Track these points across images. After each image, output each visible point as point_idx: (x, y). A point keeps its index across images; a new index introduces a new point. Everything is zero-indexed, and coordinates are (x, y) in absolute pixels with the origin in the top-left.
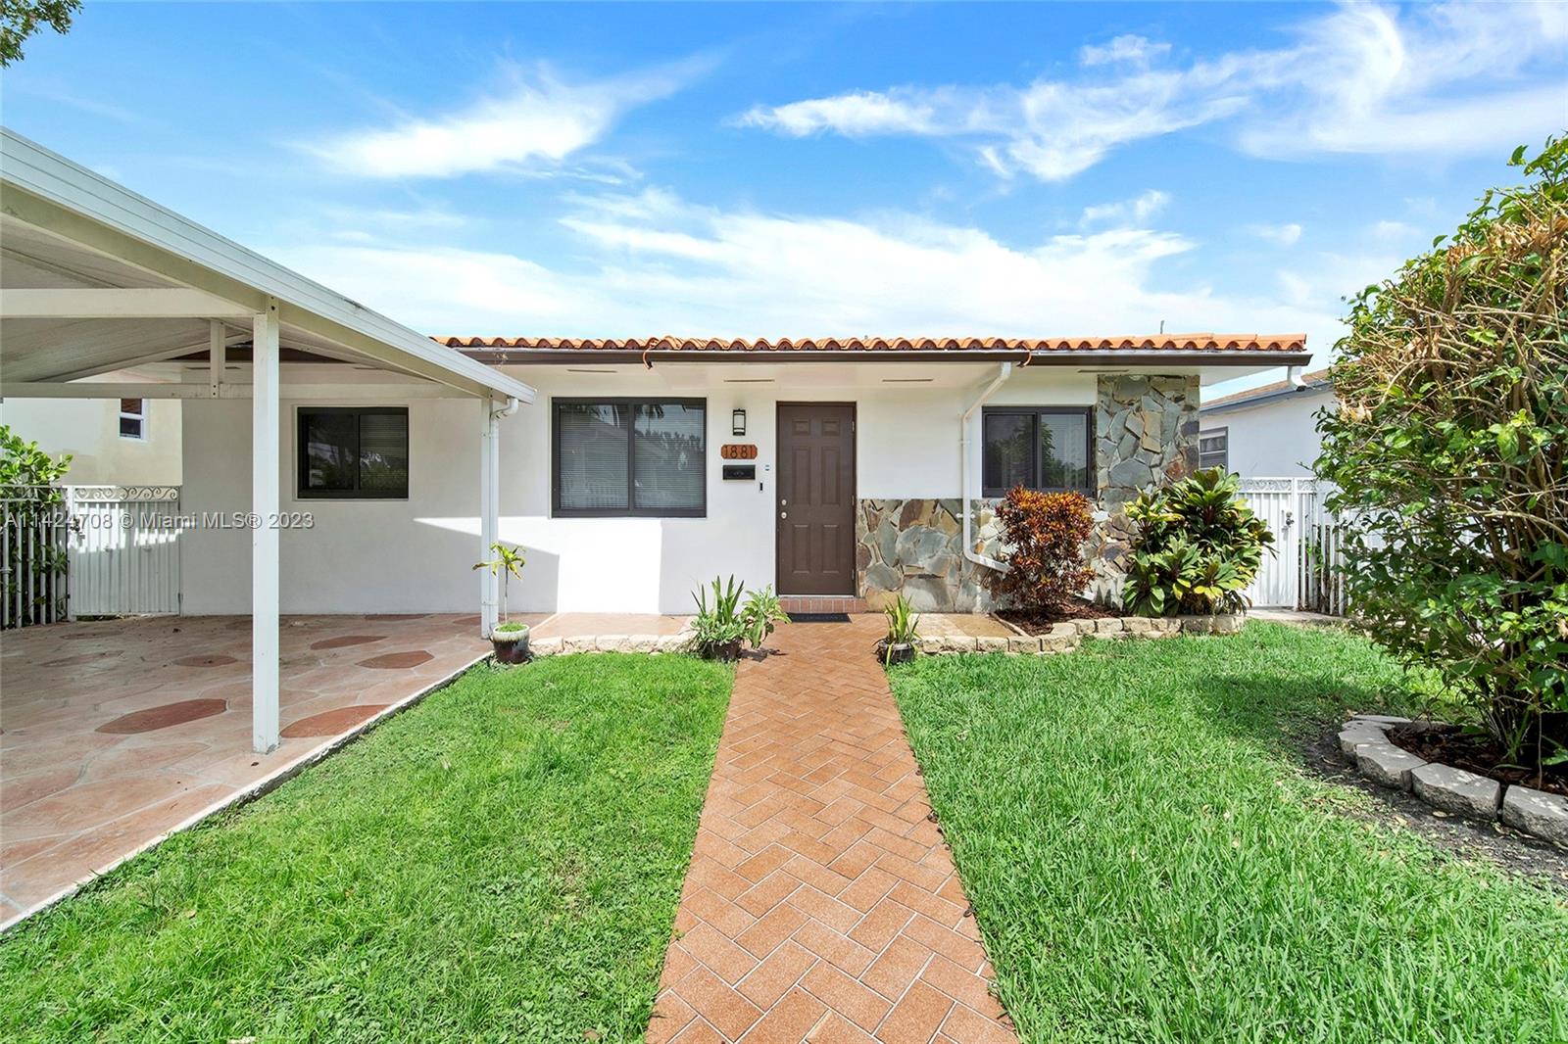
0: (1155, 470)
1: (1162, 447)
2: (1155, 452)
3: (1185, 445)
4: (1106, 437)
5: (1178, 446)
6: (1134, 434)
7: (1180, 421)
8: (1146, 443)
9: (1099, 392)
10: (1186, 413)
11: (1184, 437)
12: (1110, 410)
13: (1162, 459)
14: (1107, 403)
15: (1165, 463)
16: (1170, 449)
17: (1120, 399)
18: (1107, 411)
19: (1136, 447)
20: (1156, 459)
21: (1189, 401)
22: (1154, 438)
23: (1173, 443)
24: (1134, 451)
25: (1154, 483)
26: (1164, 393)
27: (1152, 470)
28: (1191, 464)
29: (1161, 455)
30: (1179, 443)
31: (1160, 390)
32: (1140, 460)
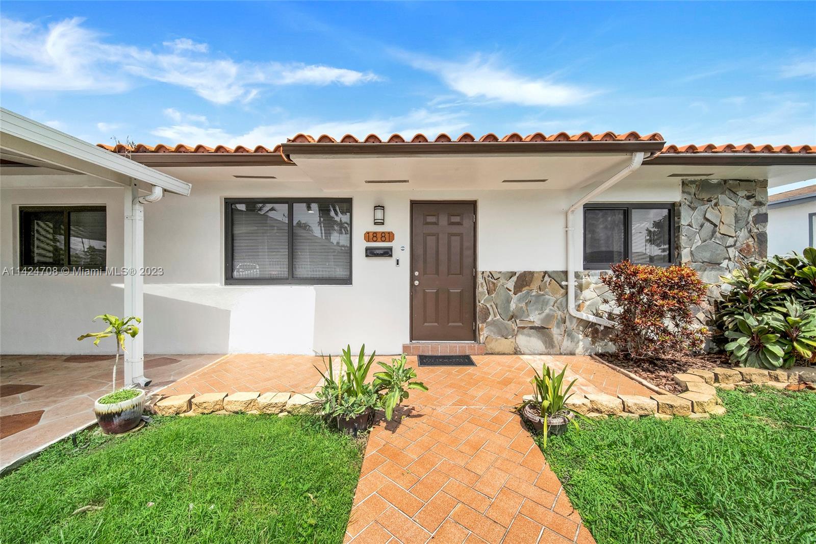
0: (730, 250)
1: (736, 232)
2: (730, 236)
3: (756, 231)
4: (689, 225)
5: (750, 231)
6: (712, 223)
7: (751, 213)
8: (723, 229)
9: (683, 192)
10: (756, 207)
11: (755, 224)
12: (692, 205)
13: (737, 241)
14: (690, 200)
15: (738, 244)
16: (743, 234)
17: (700, 197)
18: (689, 206)
19: (714, 232)
20: (731, 241)
21: (758, 198)
22: (729, 226)
23: (746, 230)
24: (713, 235)
25: (730, 259)
26: (737, 193)
27: (728, 249)
28: (761, 245)
29: (735, 238)
30: (751, 229)
31: (734, 190)
32: (717, 242)
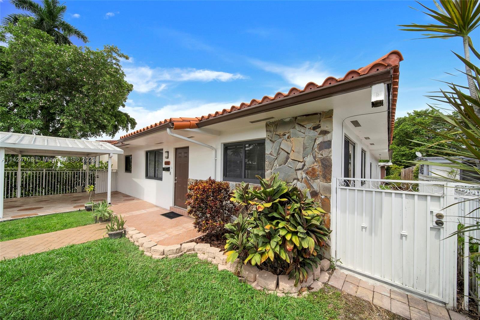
0: (299, 172)
1: (303, 158)
2: (299, 161)
3: (320, 156)
4: (271, 154)
5: (315, 158)
6: (286, 152)
7: (317, 141)
8: (292, 156)
9: (267, 131)
10: (321, 136)
11: (320, 150)
12: (273, 140)
13: (304, 165)
14: (271, 136)
15: (305, 168)
16: (309, 159)
17: (278, 133)
18: (271, 140)
19: (287, 158)
20: (300, 165)
21: (324, 127)
22: (298, 152)
23: (311, 156)
24: (286, 161)
25: (298, 180)
26: (305, 126)
27: (297, 171)
28: (325, 169)
29: (303, 163)
30: (315, 155)
31: (302, 124)
32: (289, 166)
